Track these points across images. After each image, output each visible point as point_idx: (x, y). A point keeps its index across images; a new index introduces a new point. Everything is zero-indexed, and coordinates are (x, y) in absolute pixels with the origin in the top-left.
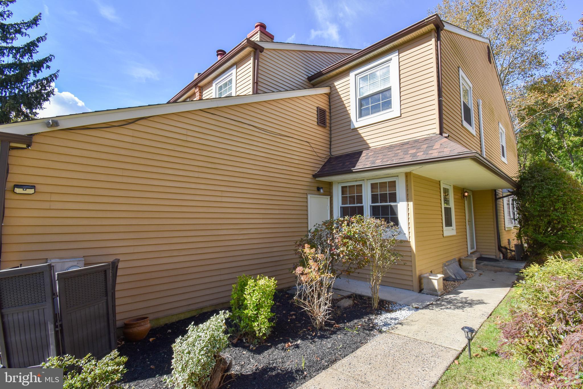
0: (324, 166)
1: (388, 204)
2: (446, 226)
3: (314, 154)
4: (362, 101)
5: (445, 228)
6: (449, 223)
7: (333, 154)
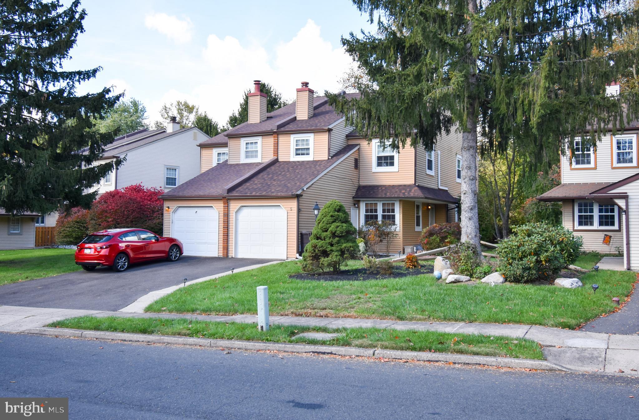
0: (357, 191)
1: (391, 214)
2: (417, 226)
3: (352, 183)
4: (379, 158)
5: (416, 227)
6: (418, 225)
7: (360, 184)
